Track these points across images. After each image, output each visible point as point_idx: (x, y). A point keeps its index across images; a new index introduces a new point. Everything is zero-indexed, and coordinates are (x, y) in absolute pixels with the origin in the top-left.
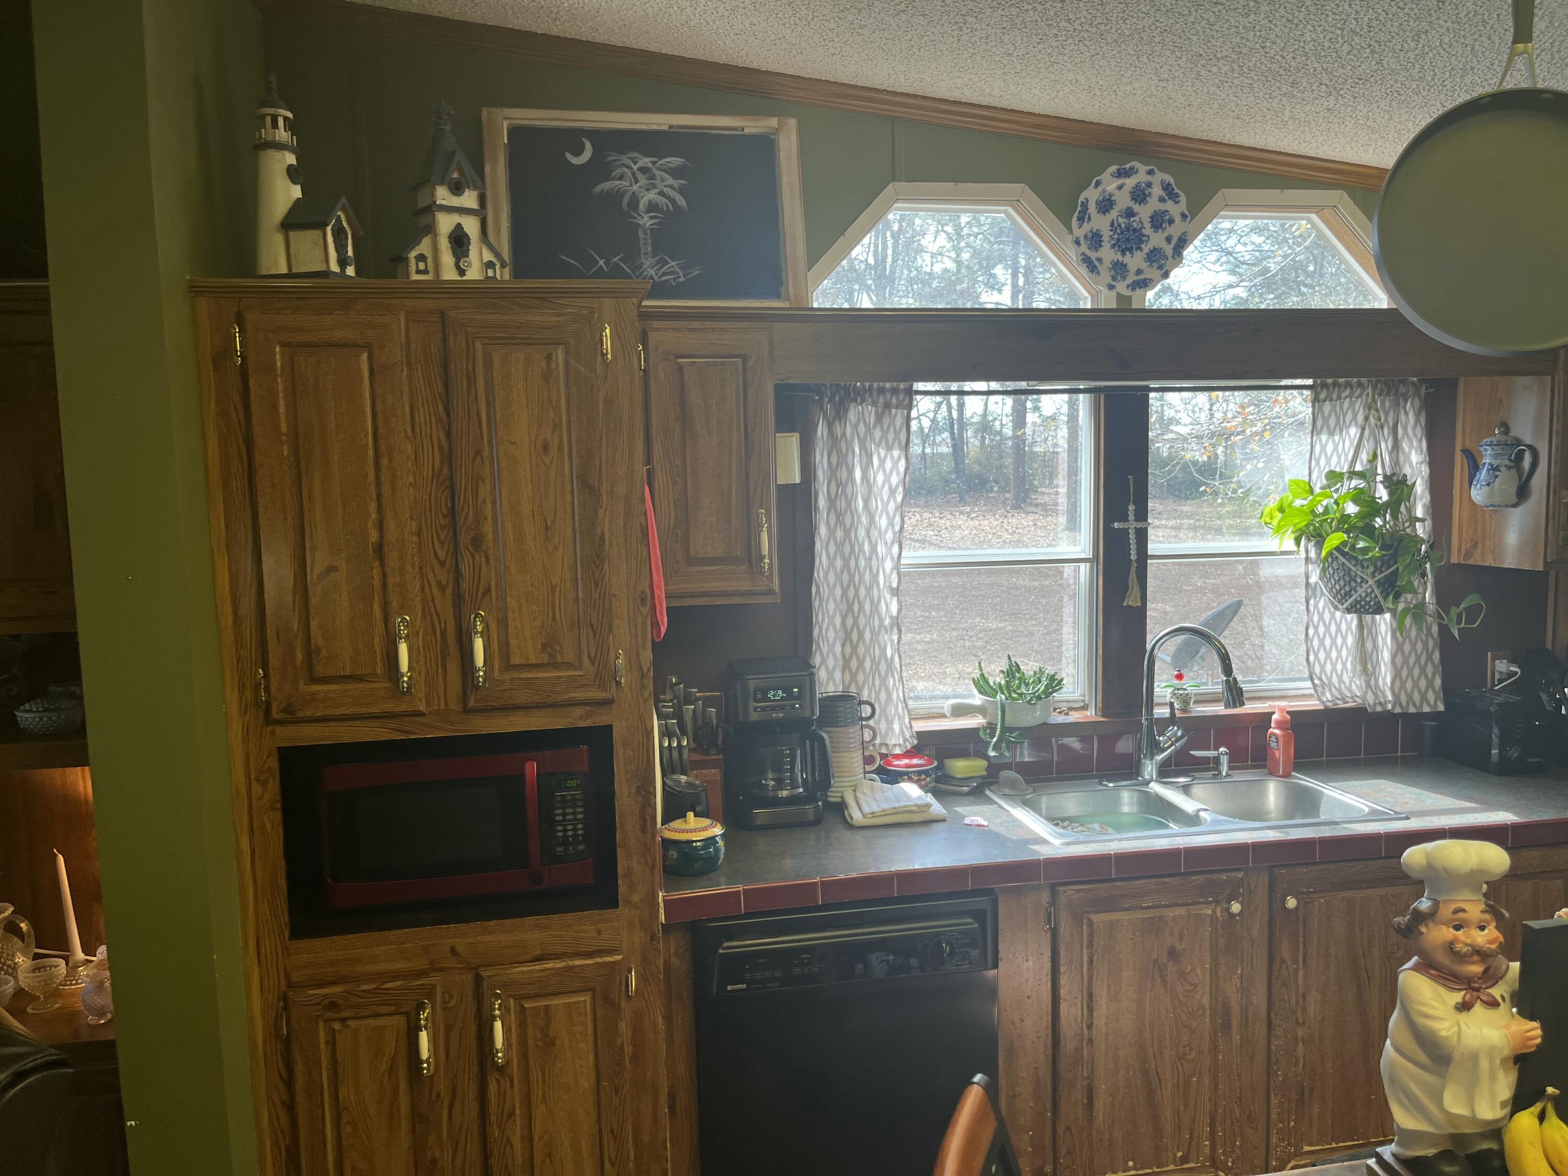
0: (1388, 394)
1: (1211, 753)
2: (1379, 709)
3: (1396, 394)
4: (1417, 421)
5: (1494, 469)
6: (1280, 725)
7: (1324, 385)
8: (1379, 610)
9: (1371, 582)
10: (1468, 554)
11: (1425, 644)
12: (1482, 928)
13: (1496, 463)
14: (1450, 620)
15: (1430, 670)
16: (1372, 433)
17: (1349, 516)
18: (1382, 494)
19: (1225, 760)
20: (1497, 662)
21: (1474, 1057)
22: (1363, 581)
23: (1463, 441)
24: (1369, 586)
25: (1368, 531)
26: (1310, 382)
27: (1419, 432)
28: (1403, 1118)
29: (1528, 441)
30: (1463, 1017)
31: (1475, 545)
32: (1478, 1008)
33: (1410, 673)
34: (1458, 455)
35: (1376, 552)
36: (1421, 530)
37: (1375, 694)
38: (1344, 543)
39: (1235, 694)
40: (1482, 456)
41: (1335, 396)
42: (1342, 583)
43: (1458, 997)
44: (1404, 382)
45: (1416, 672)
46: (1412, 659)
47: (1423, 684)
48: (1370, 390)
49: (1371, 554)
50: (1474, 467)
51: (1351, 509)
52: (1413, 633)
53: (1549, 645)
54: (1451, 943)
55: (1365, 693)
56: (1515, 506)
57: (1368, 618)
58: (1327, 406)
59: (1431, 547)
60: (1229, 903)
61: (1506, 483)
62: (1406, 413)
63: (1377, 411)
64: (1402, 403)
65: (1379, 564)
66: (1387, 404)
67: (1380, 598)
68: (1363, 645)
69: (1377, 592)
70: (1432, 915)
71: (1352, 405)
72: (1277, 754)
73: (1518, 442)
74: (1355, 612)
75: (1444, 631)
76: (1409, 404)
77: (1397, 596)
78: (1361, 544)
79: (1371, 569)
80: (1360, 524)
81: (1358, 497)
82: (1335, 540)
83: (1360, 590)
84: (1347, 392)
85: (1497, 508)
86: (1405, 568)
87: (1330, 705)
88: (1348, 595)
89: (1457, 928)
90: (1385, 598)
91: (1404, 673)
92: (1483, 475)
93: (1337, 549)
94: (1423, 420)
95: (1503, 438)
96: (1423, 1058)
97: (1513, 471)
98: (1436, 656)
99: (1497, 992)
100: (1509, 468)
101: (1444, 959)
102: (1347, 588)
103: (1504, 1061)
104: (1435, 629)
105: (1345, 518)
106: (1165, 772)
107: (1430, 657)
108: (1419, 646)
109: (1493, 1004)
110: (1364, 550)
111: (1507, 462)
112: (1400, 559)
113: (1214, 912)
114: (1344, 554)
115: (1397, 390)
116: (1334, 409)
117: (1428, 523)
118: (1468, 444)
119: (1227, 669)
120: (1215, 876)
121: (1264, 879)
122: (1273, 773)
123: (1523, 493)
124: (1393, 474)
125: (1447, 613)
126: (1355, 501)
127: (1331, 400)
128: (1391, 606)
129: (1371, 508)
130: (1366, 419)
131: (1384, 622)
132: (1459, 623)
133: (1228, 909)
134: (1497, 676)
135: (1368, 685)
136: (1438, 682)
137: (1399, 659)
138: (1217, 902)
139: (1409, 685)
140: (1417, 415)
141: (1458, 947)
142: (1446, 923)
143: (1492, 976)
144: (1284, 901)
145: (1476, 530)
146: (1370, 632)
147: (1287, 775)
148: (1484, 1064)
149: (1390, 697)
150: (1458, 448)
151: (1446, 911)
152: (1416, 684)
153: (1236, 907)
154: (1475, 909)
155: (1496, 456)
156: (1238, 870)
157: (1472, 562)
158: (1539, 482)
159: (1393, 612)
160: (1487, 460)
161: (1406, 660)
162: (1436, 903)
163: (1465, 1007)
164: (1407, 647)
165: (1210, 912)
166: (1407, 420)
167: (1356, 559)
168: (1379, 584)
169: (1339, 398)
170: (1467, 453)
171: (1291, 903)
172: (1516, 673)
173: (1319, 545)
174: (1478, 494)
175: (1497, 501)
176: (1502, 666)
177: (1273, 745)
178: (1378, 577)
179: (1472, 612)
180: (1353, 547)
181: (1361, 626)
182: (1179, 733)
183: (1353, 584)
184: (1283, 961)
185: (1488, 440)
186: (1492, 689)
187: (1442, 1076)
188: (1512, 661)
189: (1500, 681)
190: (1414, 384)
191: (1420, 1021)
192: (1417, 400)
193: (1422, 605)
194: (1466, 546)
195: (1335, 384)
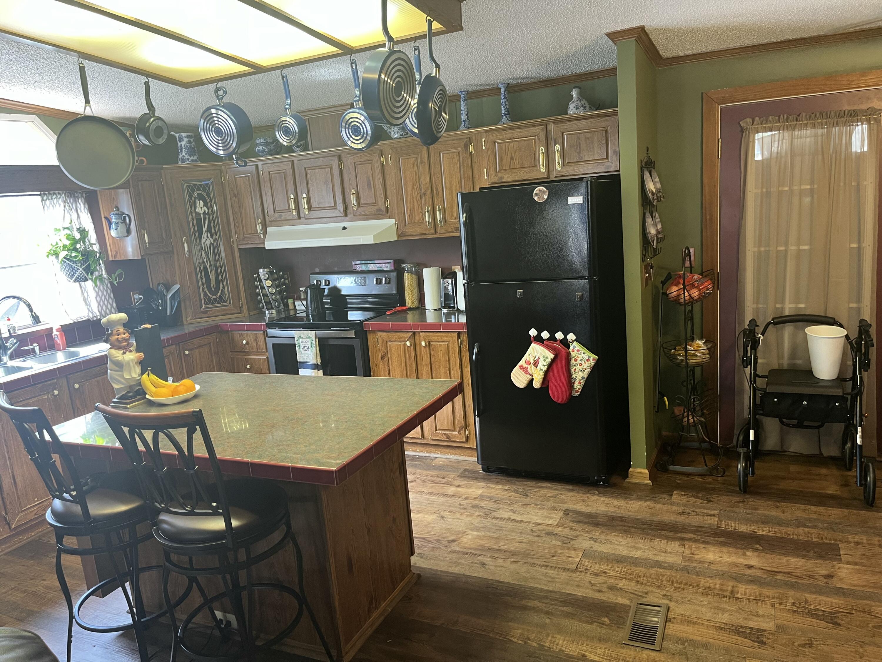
0: (71, 197)
1: (30, 347)
2: (95, 319)
3: (74, 196)
4: (85, 207)
5: (117, 223)
6: (58, 330)
7: (45, 194)
8: (86, 280)
9: (81, 269)
10: (115, 257)
11: (107, 291)
12: (124, 334)
13: (117, 221)
14: (113, 279)
15: (110, 301)
16: (68, 212)
17: (66, 245)
18: (78, 236)
19: (37, 349)
20: (135, 296)
21: (128, 363)
22: (78, 269)
23: (104, 214)
24: (81, 270)
25: (76, 250)
26: (39, 193)
27: (86, 211)
28: (116, 386)
29: (126, 213)
30: (124, 356)
31: (117, 253)
32: (127, 353)
33: (104, 303)
34: (103, 219)
35: (80, 257)
36: (96, 248)
37: (92, 313)
38: (67, 255)
39: (36, 319)
40: (112, 219)
41: (50, 198)
42: (70, 271)
43: (122, 351)
44: (76, 192)
45: (106, 302)
46: (103, 298)
47: (109, 306)
48: (63, 195)
49: (78, 258)
50: (110, 224)
51: (67, 243)
52: (101, 288)
53: (151, 287)
54: (117, 339)
55: (88, 314)
56: (127, 236)
57: (83, 284)
58: (48, 202)
59: (100, 253)
60: (53, 392)
61: (122, 228)
62: (80, 204)
63: (68, 203)
64: (77, 200)
65: (82, 262)
66: (72, 201)
67: (86, 275)
68: (83, 294)
69: (84, 273)
70: (111, 334)
71: (57, 201)
72: (58, 342)
73: (123, 213)
74: (78, 281)
75: (112, 283)
76: (80, 200)
77: (92, 274)
78: (73, 255)
79: (79, 265)
80: (71, 248)
81: (68, 237)
82: (63, 254)
83: (77, 273)
84: (55, 196)
85: (122, 238)
86: (92, 262)
87: (76, 321)
88: (73, 275)
89: (118, 335)
90: (88, 275)
91: (101, 303)
92: (113, 226)
93: (64, 258)
94: (87, 206)
95: (117, 212)
96: (117, 368)
97: (124, 224)
98: (112, 295)
99: (131, 349)
100: (122, 223)
101: (117, 344)
102: (72, 273)
103: (136, 363)
104: (109, 285)
105: (65, 246)
106: (12, 358)
107: (109, 296)
108: (105, 293)
109: (131, 351)
110: (75, 257)
111: (121, 221)
112: (89, 259)
113: (48, 397)
114: (68, 260)
115: (74, 195)
116: (51, 203)
117: (98, 245)
118: (106, 215)
119: (31, 310)
120: (46, 383)
121: (64, 381)
122: (59, 350)
123: (129, 232)
124: (80, 228)
125: (111, 277)
126: (67, 239)
127: (49, 200)
128: (90, 277)
129: (75, 242)
130: (65, 207)
131: (89, 284)
132: (116, 280)
133: (53, 394)
134: (136, 301)
135: (88, 309)
136: (114, 305)
137: (98, 299)
138: (48, 393)
139: (104, 308)
140: (84, 204)
141: (119, 339)
142: (115, 335)
143: (129, 345)
144: (74, 387)
145: (116, 247)
146: (85, 290)
147: (65, 349)
148: (131, 364)
149: (98, 314)
150: (103, 216)
151: (115, 332)
152: (107, 307)
153: (56, 392)
154: (121, 330)
155: (116, 219)
156: (54, 379)
157: (117, 259)
158: (133, 226)
159: (91, 279)
160: (114, 220)
161: (101, 299)
162: (112, 331)
163: (124, 353)
164: (100, 293)
165: (46, 397)
166: (81, 206)
167: (73, 261)
168: (84, 269)
169: (52, 199)
170: (106, 218)
171: (77, 386)
172: (141, 298)
173: (57, 257)
174: (113, 233)
175: (120, 235)
176: (136, 296)
177: (56, 339)
178: (83, 267)
179: (120, 276)
180: (71, 256)
181: (81, 287)
182: (15, 341)
183: (74, 271)
184: (78, 408)
185: (112, 213)
186: (135, 304)
187: (122, 371)
188: (140, 294)
189: (137, 302)
190: (80, 193)
191: (114, 359)
192: (83, 199)
193: (101, 276)
194: (114, 253)
195: (49, 194)
